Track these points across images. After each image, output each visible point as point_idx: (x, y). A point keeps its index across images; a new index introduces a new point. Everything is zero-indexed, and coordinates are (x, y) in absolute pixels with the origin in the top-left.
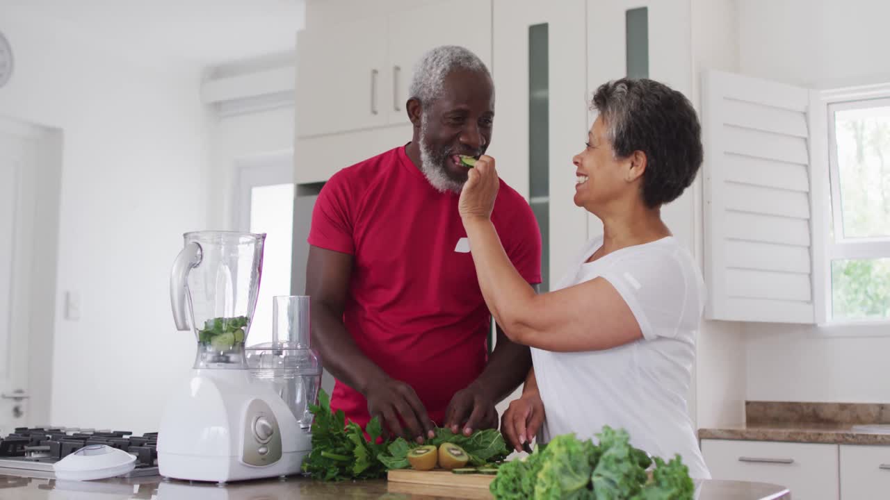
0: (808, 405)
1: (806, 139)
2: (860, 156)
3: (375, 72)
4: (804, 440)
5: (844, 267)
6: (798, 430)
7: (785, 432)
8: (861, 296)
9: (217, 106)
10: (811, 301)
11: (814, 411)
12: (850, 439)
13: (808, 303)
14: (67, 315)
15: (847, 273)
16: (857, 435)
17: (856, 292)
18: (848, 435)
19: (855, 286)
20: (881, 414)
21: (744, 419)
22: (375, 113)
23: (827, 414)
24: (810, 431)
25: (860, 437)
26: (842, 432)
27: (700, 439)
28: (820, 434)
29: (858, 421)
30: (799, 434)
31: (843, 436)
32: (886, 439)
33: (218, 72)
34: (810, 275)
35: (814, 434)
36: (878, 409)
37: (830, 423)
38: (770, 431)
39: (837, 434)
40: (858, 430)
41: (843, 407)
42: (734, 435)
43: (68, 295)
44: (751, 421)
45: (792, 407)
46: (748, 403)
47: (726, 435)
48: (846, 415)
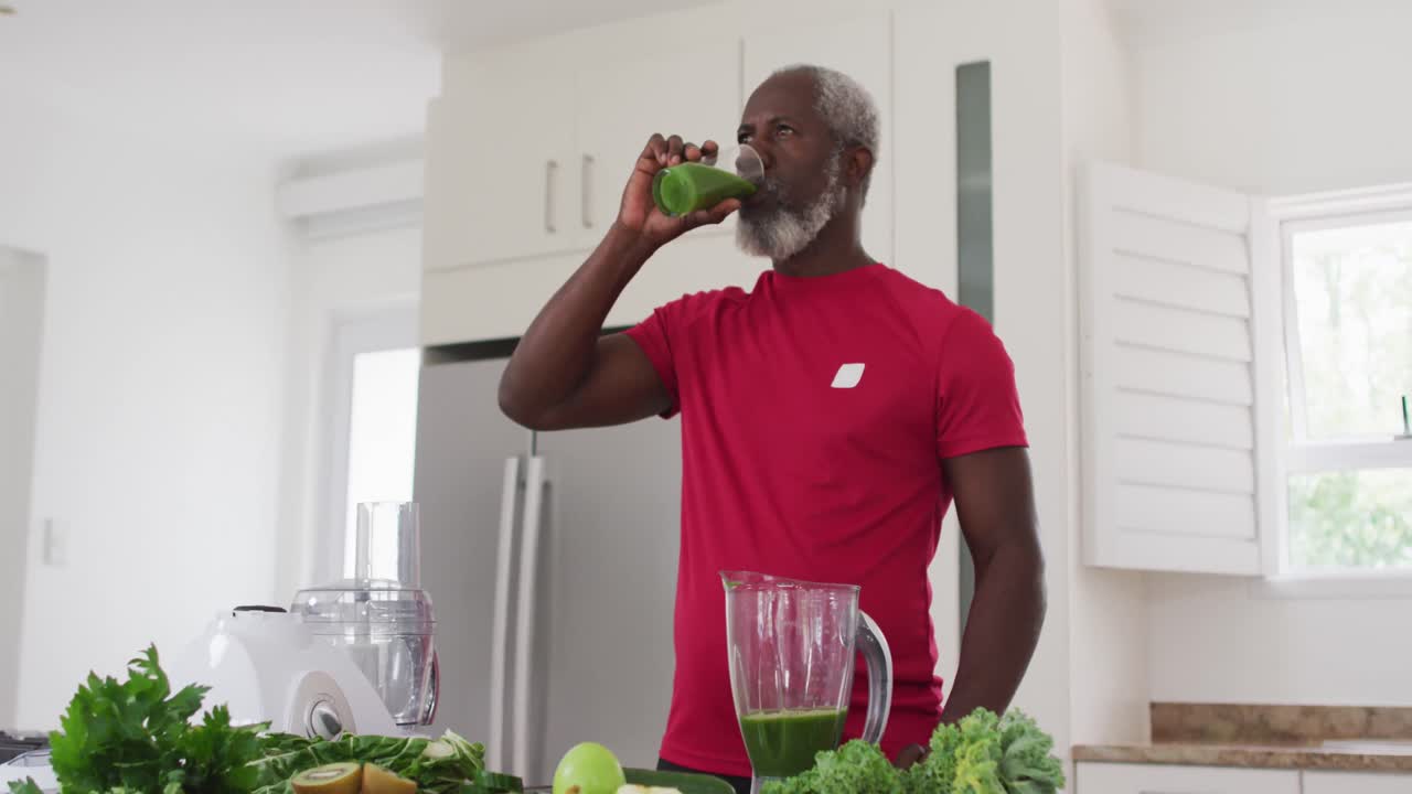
0: (1252, 708)
1: (1246, 278)
2: (1335, 320)
3: (552, 165)
4: (1243, 762)
5: (1310, 495)
6: (1235, 748)
7: (1212, 750)
8: (1337, 543)
9: (302, 223)
10: (1256, 538)
11: (1261, 716)
12: (1319, 761)
13: (1251, 540)
14: (47, 557)
15: (1313, 504)
16: (1332, 755)
17: (1329, 534)
18: (1316, 755)
19: (1327, 525)
20: (1369, 723)
21: (1147, 730)
22: (551, 229)
23: (1281, 722)
24: (1254, 749)
25: (1335, 759)
26: (1306, 750)
27: (1075, 761)
28: (1270, 754)
29: (1333, 734)
30: (1234, 753)
31: (1308, 756)
32: (1377, 760)
33: (304, 169)
34: (1254, 497)
35: (1260, 754)
36: (1363, 715)
37: (1289, 737)
38: (1189, 750)
39: (1299, 755)
40: (1330, 747)
41: (1308, 711)
42: (1130, 757)
43: (49, 524)
44: (1161, 733)
45: (1225, 711)
46: (1153, 706)
47: (1117, 754)
48: (1313, 725)
